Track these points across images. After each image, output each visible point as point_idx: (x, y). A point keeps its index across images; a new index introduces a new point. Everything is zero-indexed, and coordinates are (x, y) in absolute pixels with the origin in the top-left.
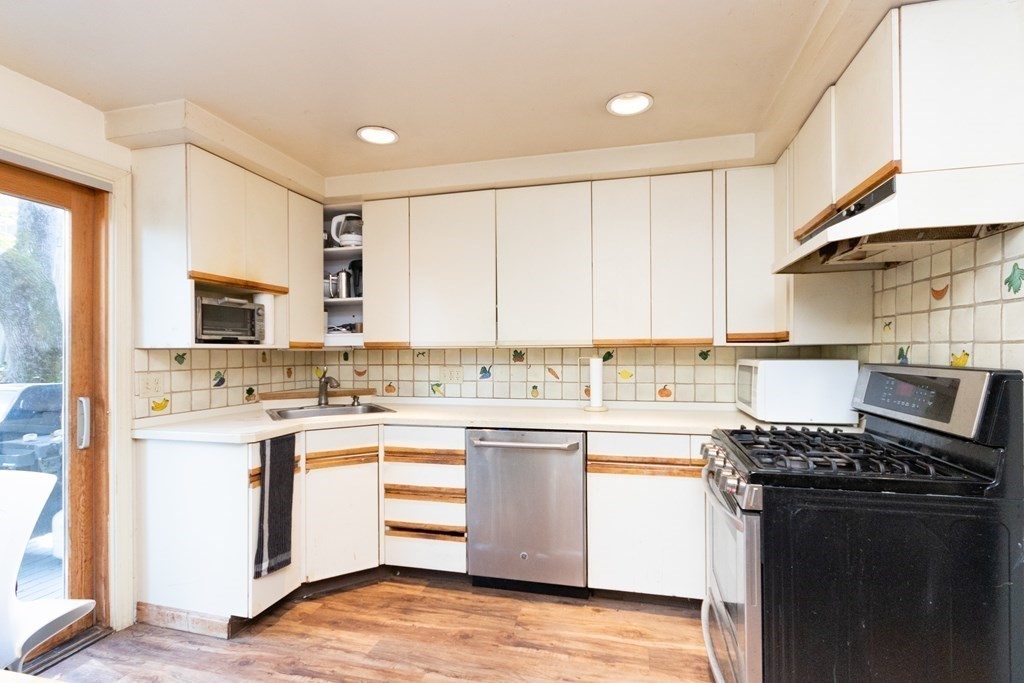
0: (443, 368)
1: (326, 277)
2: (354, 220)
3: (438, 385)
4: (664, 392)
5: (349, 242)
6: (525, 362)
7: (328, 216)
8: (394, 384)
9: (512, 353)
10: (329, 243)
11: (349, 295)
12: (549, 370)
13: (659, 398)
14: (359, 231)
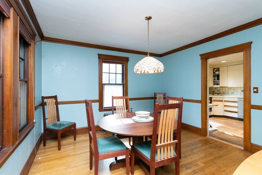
0: (234, 90)
1: (214, 78)
2: (218, 70)
3: (233, 93)
5: (217, 73)
7: (214, 69)
8: (225, 92)
10: (214, 73)
11: (217, 80)
14: (219, 71)
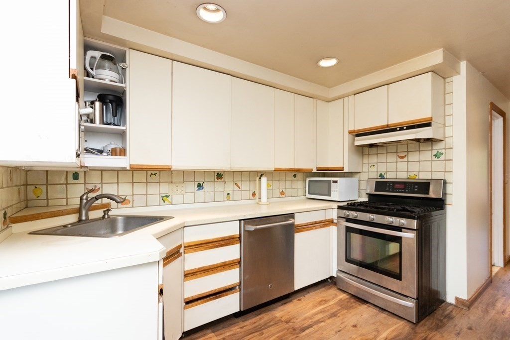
0: (171, 184)
3: (167, 196)
4: (282, 193)
5: (105, 76)
6: (223, 180)
9: (216, 174)
12: (236, 184)
13: (280, 196)
